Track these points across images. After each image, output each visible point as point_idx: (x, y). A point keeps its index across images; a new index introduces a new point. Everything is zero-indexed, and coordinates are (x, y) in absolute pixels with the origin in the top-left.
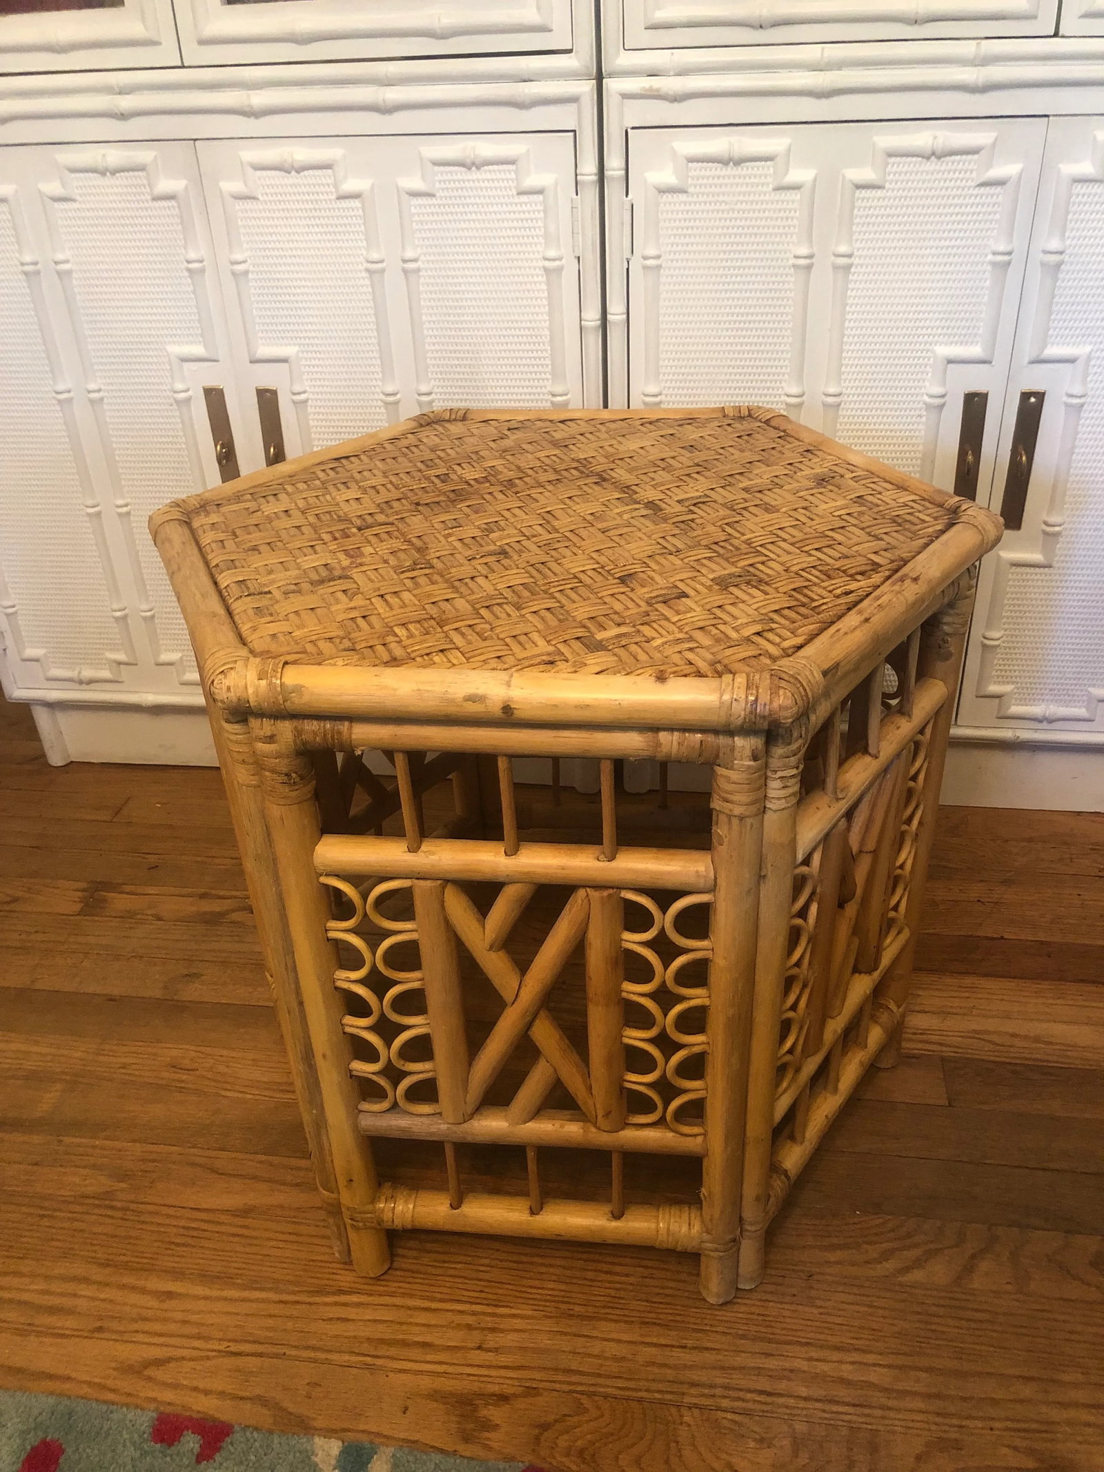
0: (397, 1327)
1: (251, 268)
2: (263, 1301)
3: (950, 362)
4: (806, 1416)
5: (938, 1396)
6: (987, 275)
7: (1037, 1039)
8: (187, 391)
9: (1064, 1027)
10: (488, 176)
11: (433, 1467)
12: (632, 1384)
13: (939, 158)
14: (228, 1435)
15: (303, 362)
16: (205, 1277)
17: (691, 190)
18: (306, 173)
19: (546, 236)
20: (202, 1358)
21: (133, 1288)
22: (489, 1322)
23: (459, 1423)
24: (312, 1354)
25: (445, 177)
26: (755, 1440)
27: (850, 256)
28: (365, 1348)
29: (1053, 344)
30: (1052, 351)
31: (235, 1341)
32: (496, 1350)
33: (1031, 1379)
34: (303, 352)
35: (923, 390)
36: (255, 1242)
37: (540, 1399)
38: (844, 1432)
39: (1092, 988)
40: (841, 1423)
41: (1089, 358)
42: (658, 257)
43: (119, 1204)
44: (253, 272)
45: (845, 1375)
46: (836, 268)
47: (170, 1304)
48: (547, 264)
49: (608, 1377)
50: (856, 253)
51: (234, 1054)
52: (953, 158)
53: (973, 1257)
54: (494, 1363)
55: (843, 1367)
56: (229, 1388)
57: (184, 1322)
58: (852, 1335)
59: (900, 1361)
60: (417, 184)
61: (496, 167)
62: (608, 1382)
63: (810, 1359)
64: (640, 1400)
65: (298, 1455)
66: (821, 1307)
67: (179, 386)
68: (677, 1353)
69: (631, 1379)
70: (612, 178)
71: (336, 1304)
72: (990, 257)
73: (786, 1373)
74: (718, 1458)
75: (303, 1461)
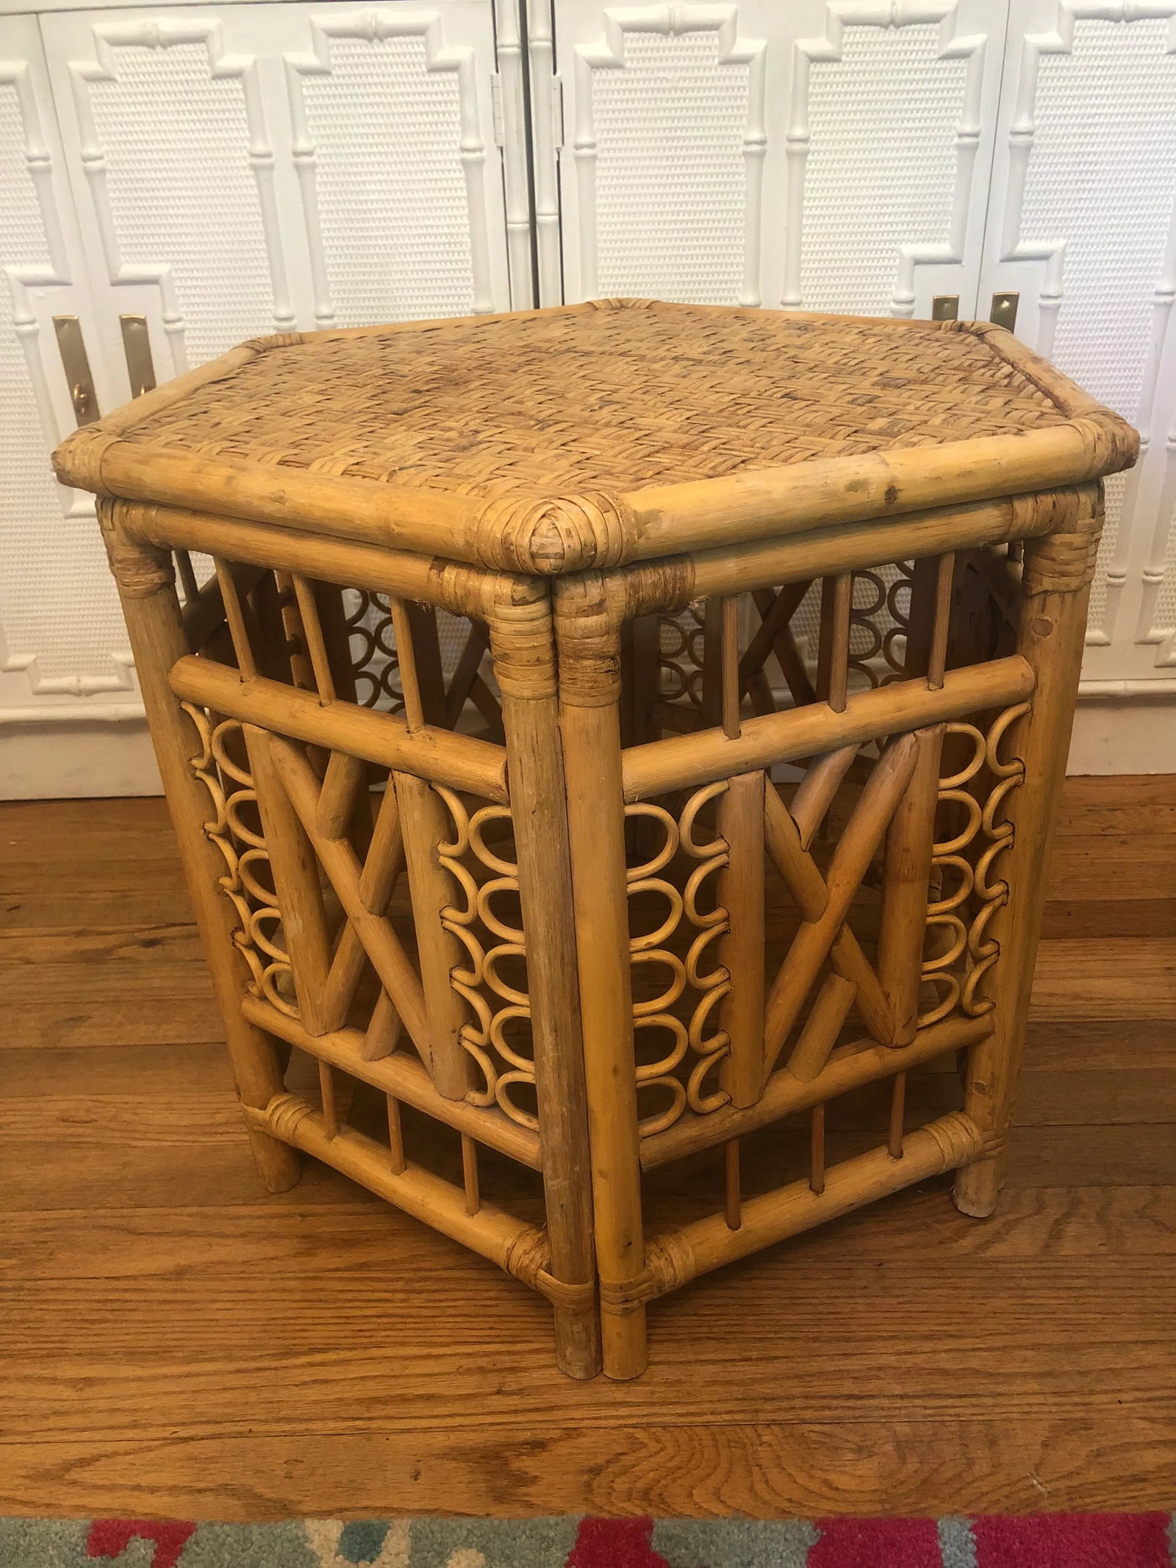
0: (392, 1381)
1: (109, 167)
2: (216, 1373)
3: (918, 262)
4: (906, 1416)
5: (1049, 1374)
6: (954, 161)
7: (1076, 996)
8: (32, 322)
9: (1102, 982)
10: (394, 49)
11: (465, 1533)
12: (692, 1409)
13: (898, 27)
14: (190, 1533)
15: (177, 283)
16: (132, 1355)
17: (628, 65)
18: (174, 48)
19: (463, 122)
20: (141, 1450)
21: (41, 1379)
22: (507, 1361)
23: (487, 1481)
24: (287, 1427)
25: (341, 51)
26: (851, 1450)
27: (805, 141)
28: (355, 1410)
29: (1025, 238)
30: (1025, 247)
31: (183, 1424)
32: (521, 1392)
33: (1151, 1342)
34: (176, 270)
35: (890, 297)
36: (193, 1307)
37: (582, 1439)
38: (954, 1427)
39: (1121, 942)
40: (947, 1418)
41: (1064, 253)
42: (592, 146)
43: (9, 1284)
44: (111, 171)
45: (941, 1365)
46: (790, 154)
47: (88, 1393)
48: (467, 156)
49: (663, 1404)
50: (812, 138)
51: (138, 1099)
52: (913, 27)
53: (1057, 1222)
54: (520, 1407)
55: (938, 1356)
56: (181, 1481)
57: (113, 1411)
58: (940, 1321)
59: (999, 1342)
60: (310, 60)
61: (402, 39)
62: (664, 1410)
63: (899, 1354)
64: (707, 1425)
65: (287, 1544)
66: (898, 1296)
67: (22, 316)
68: (742, 1367)
69: (692, 1403)
70: (538, 49)
71: (311, 1365)
72: (956, 140)
73: (874, 1372)
74: (812, 1477)
75: (295, 1551)
